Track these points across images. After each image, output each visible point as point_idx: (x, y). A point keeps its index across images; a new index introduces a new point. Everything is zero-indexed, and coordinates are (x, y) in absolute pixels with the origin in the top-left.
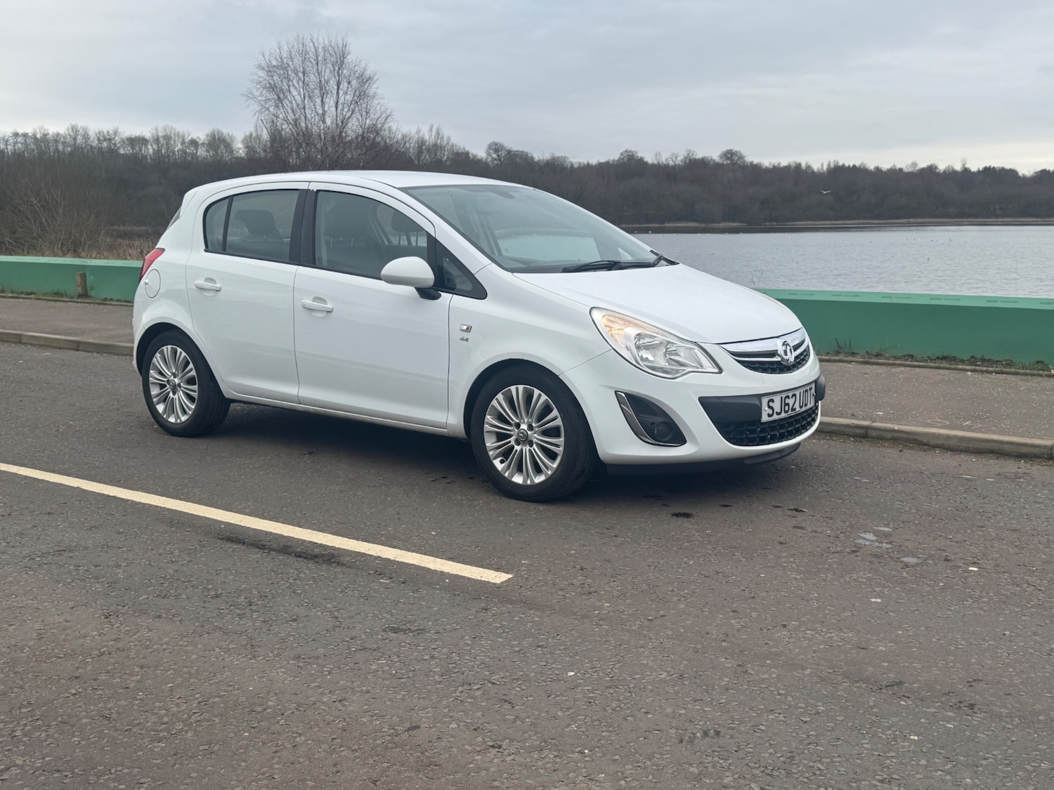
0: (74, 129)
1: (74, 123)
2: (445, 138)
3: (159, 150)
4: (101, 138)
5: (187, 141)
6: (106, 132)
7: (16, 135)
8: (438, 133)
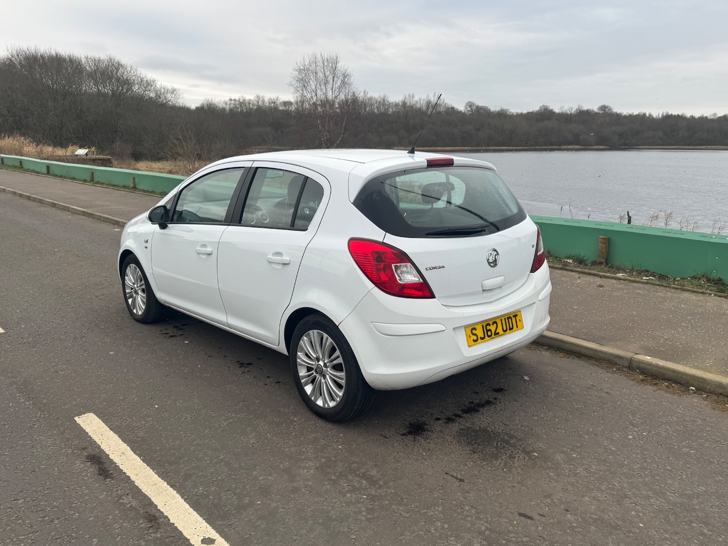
0: (258, 97)
1: (258, 94)
2: (442, 100)
3: (298, 108)
4: (270, 102)
5: (311, 103)
6: (272, 99)
7: (231, 100)
8: (438, 98)
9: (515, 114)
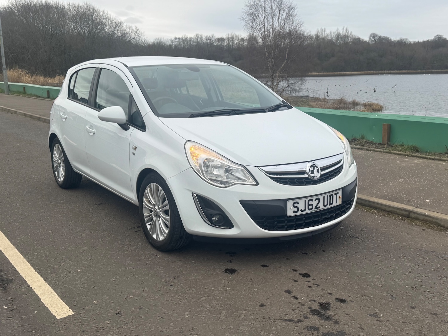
0: (197, 35)
2: (350, 32)
3: (229, 43)
4: (207, 39)
5: (240, 39)
6: (209, 36)
7: (176, 38)
8: (346, 30)
9: (412, 43)
